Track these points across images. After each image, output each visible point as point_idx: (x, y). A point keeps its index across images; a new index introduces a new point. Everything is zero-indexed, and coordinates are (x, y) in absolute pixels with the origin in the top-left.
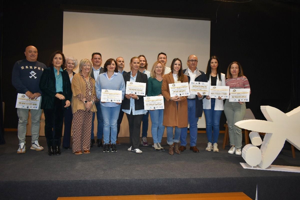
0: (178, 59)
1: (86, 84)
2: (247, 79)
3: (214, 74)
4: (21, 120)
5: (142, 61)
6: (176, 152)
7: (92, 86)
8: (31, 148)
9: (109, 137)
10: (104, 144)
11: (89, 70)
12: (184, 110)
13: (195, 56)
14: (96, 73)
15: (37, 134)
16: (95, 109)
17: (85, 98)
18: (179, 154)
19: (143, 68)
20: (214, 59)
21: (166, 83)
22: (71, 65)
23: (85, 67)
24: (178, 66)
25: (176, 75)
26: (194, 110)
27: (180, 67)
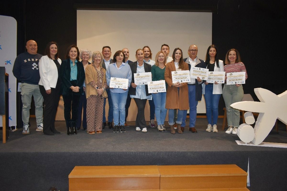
0: (178, 49)
1: (97, 73)
2: (244, 65)
3: (213, 61)
4: (25, 105)
5: (147, 52)
6: (179, 132)
7: (102, 75)
8: (37, 130)
9: (118, 119)
10: (114, 125)
11: (99, 61)
12: (185, 94)
13: (195, 46)
14: (107, 64)
15: (41, 117)
16: (105, 95)
17: (97, 84)
18: (182, 134)
19: (148, 57)
20: (213, 47)
21: (169, 70)
22: (86, 56)
23: (96, 59)
24: (178, 55)
25: (177, 63)
26: (194, 95)
27: (180, 55)
